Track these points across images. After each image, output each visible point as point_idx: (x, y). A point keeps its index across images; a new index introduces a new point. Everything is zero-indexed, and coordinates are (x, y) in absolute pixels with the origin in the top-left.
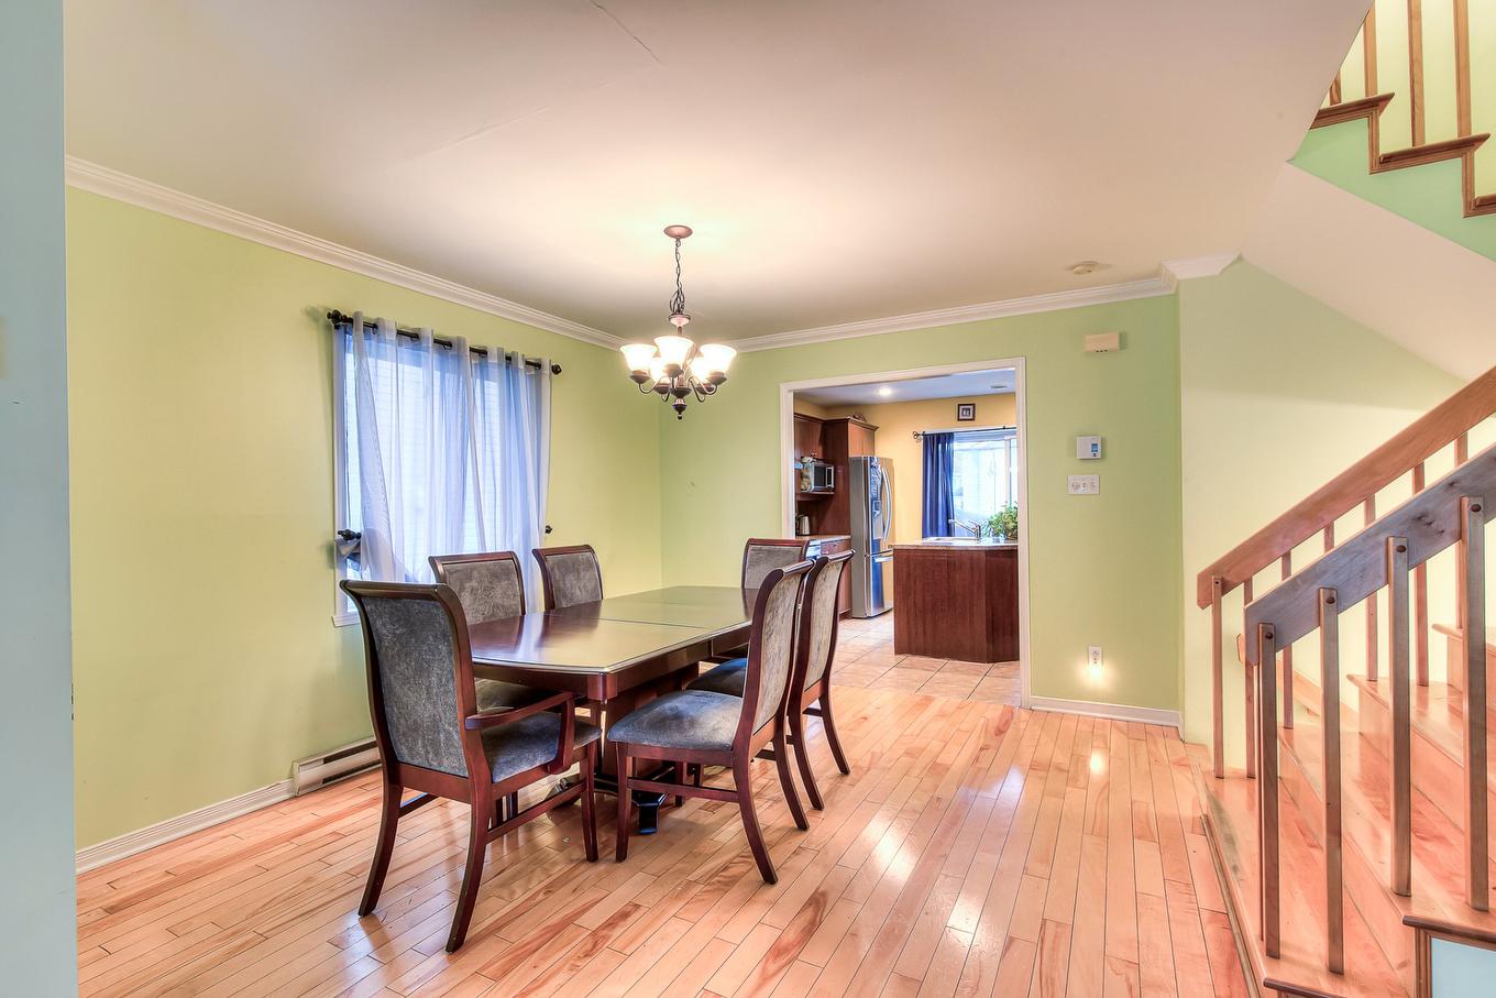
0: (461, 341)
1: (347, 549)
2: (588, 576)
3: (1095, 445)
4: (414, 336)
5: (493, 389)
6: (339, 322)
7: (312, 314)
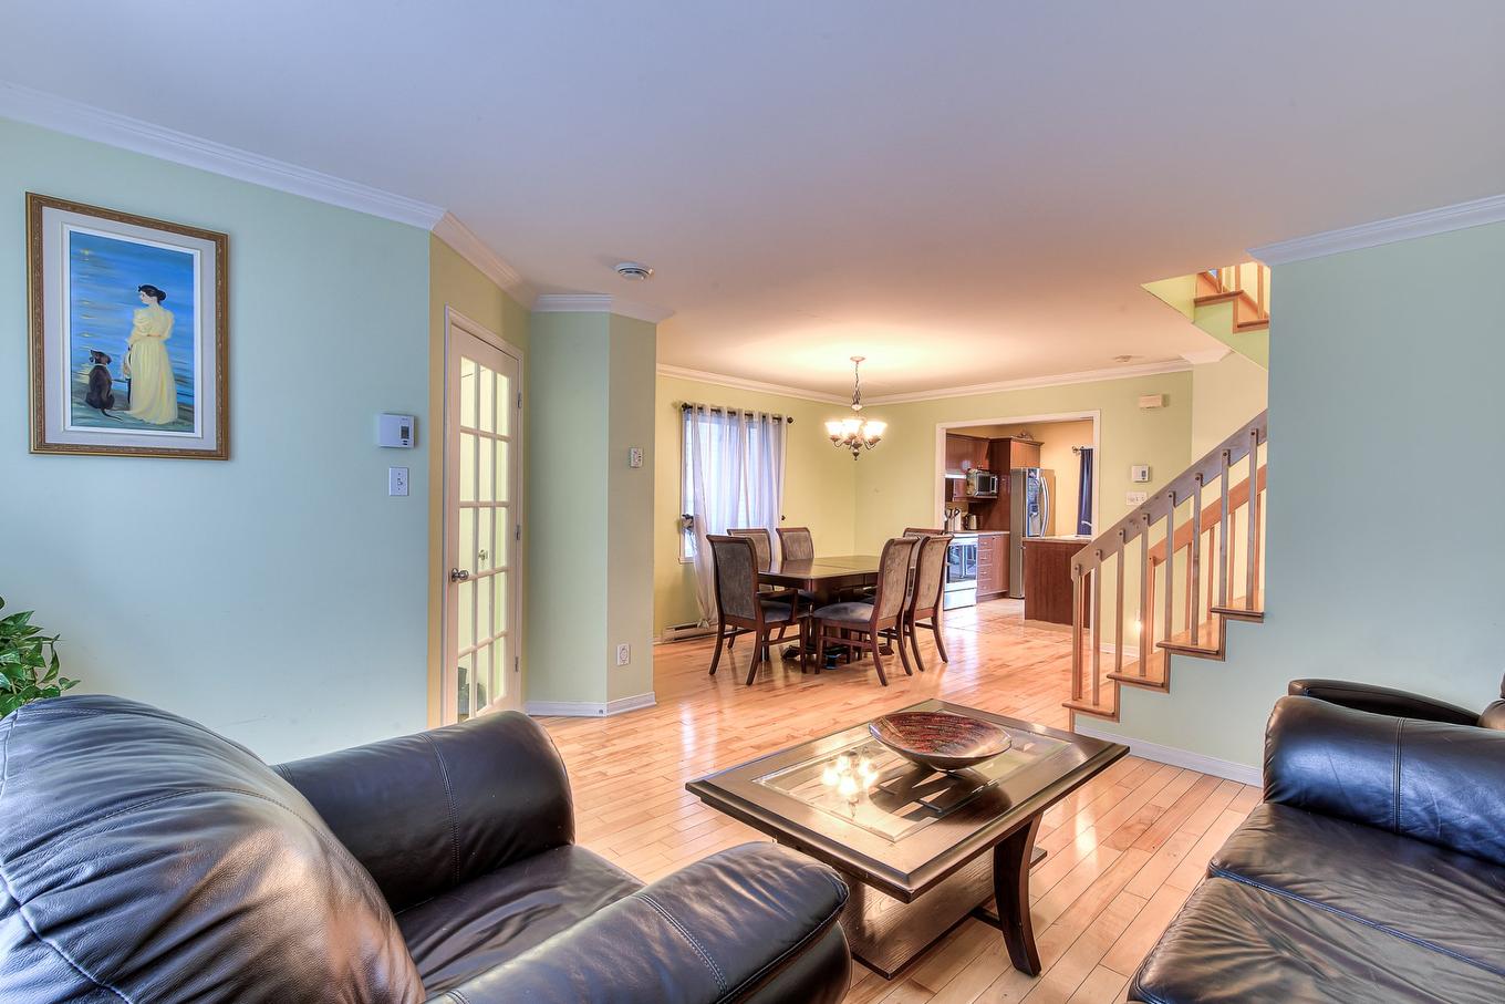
0: (740, 411)
1: (688, 523)
2: (806, 545)
3: (1144, 472)
4: (718, 411)
5: (755, 432)
6: (686, 407)
7: (674, 405)
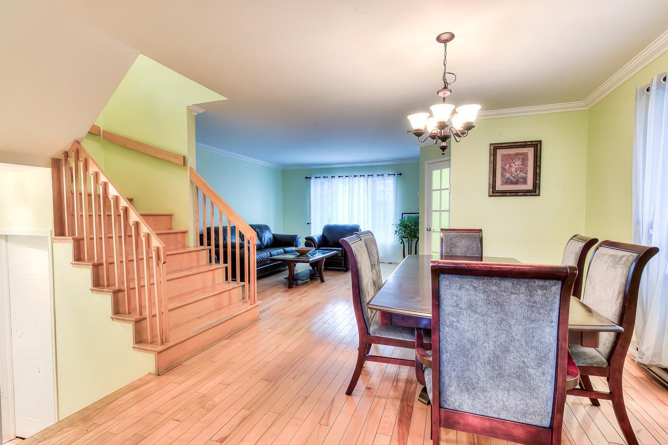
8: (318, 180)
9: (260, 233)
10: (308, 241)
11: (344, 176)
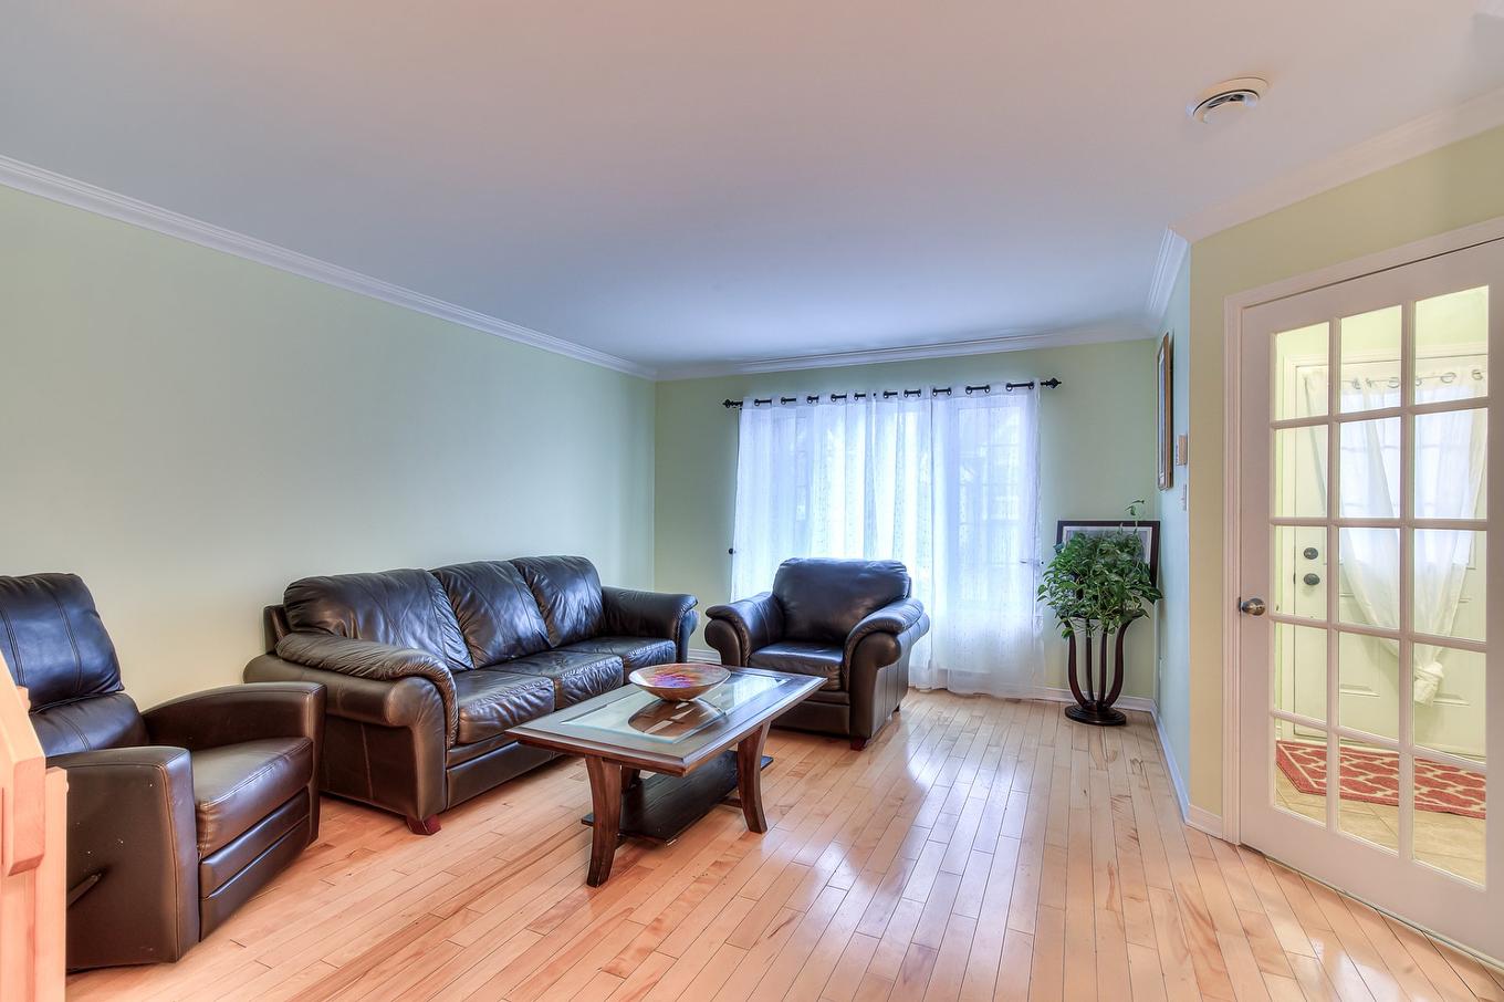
8: (766, 413)
9: (548, 592)
10: (717, 622)
11: (851, 397)
